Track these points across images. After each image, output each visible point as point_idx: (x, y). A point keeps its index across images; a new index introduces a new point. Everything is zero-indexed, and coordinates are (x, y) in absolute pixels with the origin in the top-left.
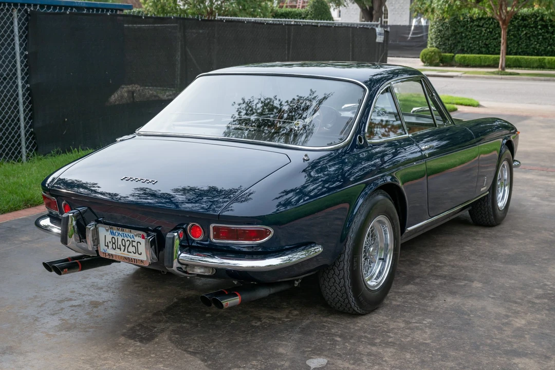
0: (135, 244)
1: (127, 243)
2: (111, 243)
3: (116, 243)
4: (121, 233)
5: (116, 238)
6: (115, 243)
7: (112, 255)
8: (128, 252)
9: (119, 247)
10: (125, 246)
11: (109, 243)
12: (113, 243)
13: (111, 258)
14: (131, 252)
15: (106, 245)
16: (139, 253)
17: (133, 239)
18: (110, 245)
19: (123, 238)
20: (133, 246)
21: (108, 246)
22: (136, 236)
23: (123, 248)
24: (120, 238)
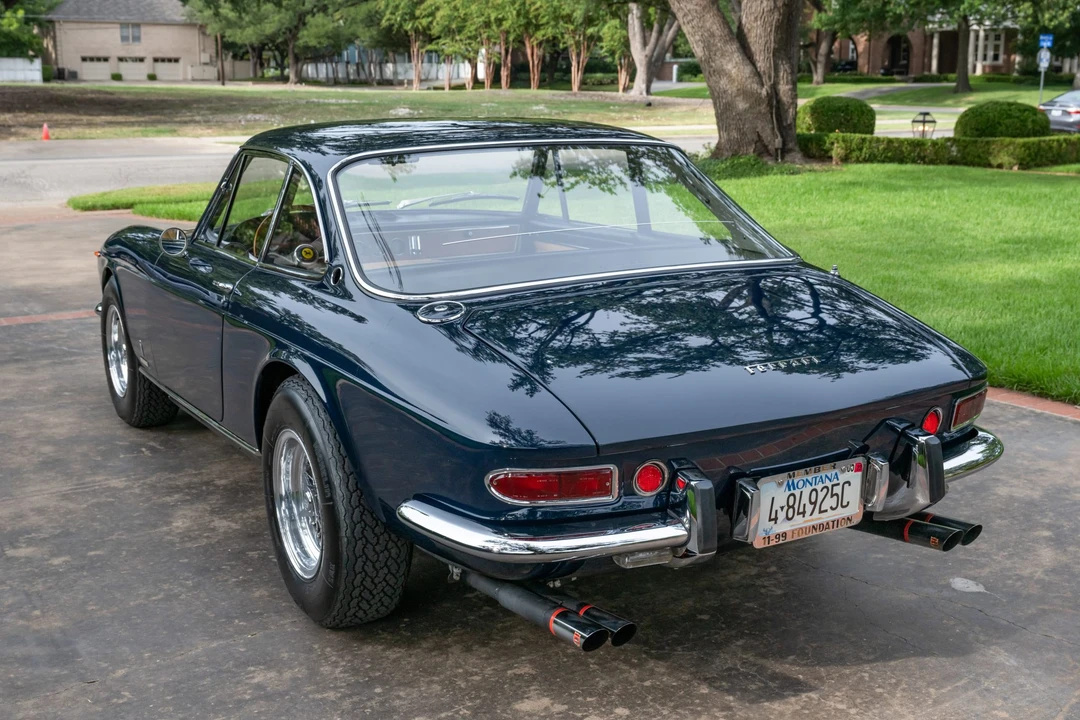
0: (837, 490)
1: (821, 495)
2: (786, 508)
3: (796, 507)
4: (810, 478)
5: (797, 493)
6: (793, 507)
7: (784, 535)
8: (820, 512)
9: (801, 510)
10: (815, 503)
11: (779, 510)
12: (789, 507)
13: (781, 542)
14: (826, 511)
15: (773, 516)
16: (845, 504)
17: (835, 482)
18: (782, 515)
19: (814, 487)
20: (832, 496)
21: (776, 519)
22: (843, 471)
23: (809, 508)
24: (807, 490)
